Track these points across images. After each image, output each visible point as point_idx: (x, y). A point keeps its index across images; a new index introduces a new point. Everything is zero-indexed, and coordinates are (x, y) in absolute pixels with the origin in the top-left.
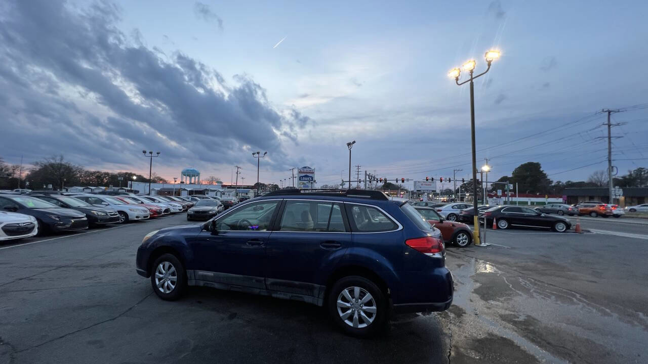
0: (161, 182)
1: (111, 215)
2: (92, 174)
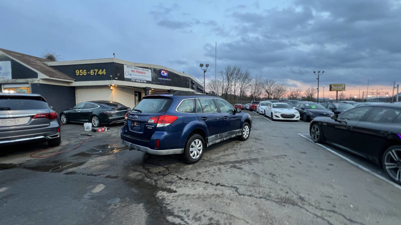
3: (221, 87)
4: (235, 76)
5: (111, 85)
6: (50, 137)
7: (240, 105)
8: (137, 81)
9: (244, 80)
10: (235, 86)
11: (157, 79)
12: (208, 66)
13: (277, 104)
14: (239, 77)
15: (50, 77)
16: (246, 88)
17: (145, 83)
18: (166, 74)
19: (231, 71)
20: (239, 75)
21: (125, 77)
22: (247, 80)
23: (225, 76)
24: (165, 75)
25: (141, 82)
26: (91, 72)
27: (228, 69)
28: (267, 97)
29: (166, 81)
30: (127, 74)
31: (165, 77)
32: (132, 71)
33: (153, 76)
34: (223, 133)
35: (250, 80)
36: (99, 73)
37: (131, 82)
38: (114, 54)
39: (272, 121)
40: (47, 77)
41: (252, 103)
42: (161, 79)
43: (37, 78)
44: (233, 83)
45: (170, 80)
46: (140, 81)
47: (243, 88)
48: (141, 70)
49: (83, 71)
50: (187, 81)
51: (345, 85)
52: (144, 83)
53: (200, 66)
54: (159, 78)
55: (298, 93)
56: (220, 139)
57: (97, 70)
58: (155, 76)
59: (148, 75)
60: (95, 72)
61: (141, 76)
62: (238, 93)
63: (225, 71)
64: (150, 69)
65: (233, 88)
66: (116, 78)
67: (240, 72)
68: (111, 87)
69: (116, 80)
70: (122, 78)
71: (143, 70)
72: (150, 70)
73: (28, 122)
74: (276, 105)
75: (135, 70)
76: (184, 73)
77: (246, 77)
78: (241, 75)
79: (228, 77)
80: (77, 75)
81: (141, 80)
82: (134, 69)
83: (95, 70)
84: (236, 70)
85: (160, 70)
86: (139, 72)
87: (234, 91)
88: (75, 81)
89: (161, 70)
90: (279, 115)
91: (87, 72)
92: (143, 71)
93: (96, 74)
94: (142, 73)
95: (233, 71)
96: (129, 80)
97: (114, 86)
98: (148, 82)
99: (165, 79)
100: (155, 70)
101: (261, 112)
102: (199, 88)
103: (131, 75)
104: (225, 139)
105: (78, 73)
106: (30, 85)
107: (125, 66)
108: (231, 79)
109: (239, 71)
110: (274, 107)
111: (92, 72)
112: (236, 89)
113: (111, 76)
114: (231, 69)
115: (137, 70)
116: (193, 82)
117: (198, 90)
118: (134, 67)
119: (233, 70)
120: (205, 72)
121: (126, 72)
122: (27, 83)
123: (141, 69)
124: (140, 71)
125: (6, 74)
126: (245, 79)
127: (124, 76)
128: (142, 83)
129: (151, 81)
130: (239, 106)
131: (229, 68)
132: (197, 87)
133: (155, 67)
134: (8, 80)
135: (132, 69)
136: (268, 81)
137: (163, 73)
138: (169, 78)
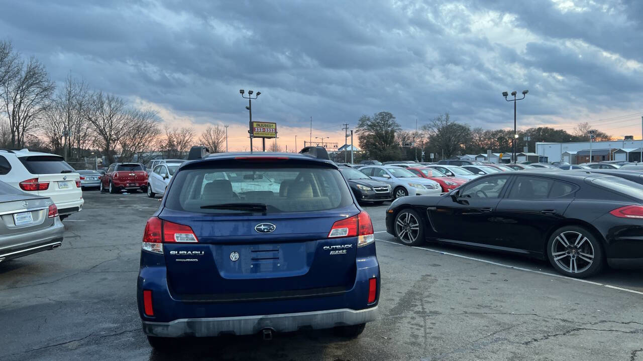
0: (599, 139)
1: (377, 190)
2: (494, 134)
28: (100, 150)
41: (118, 169)
51: (275, 124)
55: (187, 138)
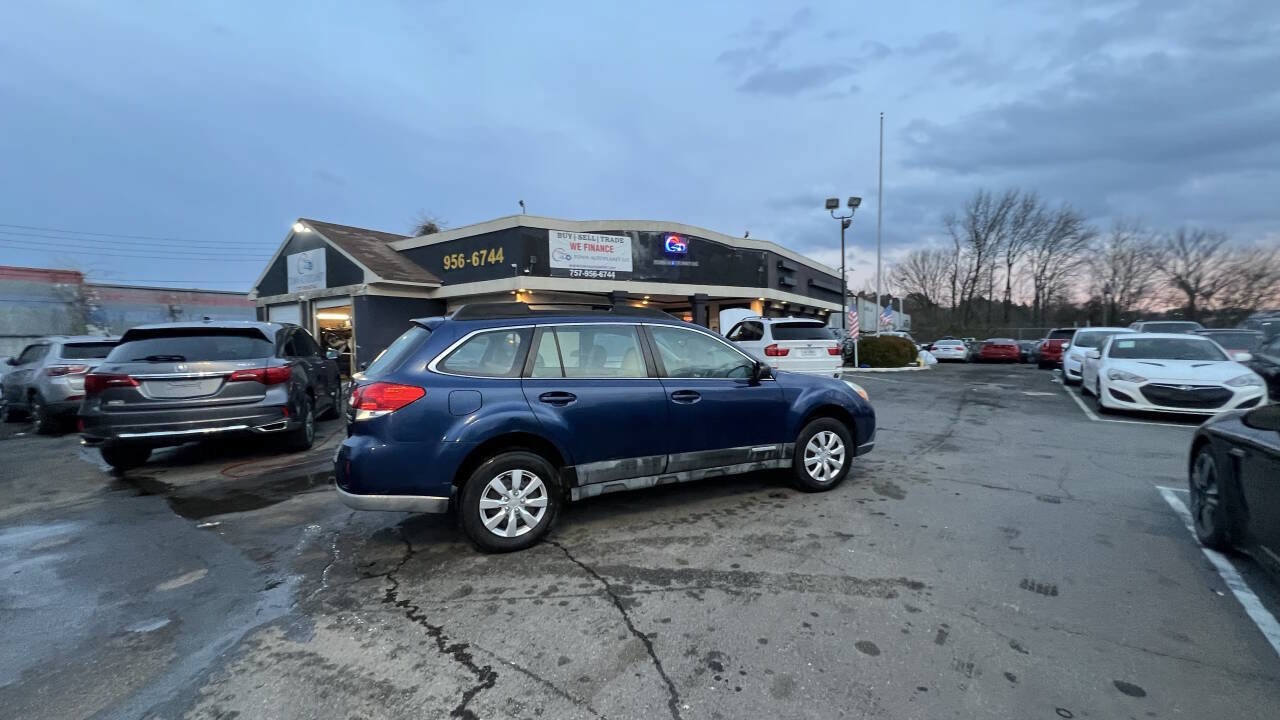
3: (948, 276)
4: (1008, 229)
5: (517, 292)
6: (264, 427)
7: (1010, 341)
8: (587, 274)
9: (1055, 242)
10: (1010, 266)
11: (649, 263)
12: (857, 205)
13: (1136, 340)
14: (1028, 232)
15: (386, 277)
16: (1065, 273)
17: (611, 278)
18: (680, 247)
19: (991, 210)
20: (1030, 224)
21: (551, 266)
22: (1067, 240)
23: (963, 233)
24: (679, 249)
25: (598, 278)
26: (474, 258)
27: (978, 204)
29: (682, 268)
30: (557, 256)
31: (679, 256)
32: (573, 246)
33: (636, 256)
34: (668, 454)
35: (1084, 238)
36: (489, 260)
37: (569, 277)
38: (521, 203)
39: (1094, 417)
40: (380, 280)
42: (663, 262)
43: (361, 282)
44: (1000, 259)
45: (695, 264)
46: (594, 275)
47: (1048, 273)
48: (599, 241)
49: (457, 258)
50: (760, 263)
52: (607, 278)
53: (828, 207)
54: (656, 262)
56: (656, 478)
57: (484, 252)
58: (644, 255)
59: (623, 254)
60: (480, 257)
61: (599, 258)
62: (1024, 295)
63: (962, 215)
64: (629, 234)
65: (1000, 275)
66: (527, 271)
67: (1034, 213)
68: (518, 295)
69: (527, 274)
70: (543, 269)
71: (607, 240)
72: (627, 240)
73: (218, 391)
74: (1131, 345)
75: (583, 242)
76: (747, 236)
77: (1063, 230)
78: (1040, 222)
79: (977, 235)
80: (447, 268)
81: (598, 272)
82: (577, 241)
83: (482, 252)
84: (1012, 205)
85: (659, 236)
86: (592, 248)
87: (1004, 288)
88: (443, 284)
89: (662, 237)
90: (1132, 389)
91: (465, 258)
92: (604, 243)
93: (483, 264)
94: (603, 249)
95: (1000, 210)
96: (564, 273)
97: (526, 293)
98: (621, 276)
99: (679, 263)
100: (644, 238)
101: (1073, 372)
102: (817, 283)
103: (568, 257)
104: (682, 477)
105: (448, 263)
106: (352, 299)
107: (552, 236)
108: (990, 243)
109: (1028, 207)
110: (1117, 353)
111: (475, 260)
112: (1013, 280)
113: (514, 265)
114: (992, 202)
115: (587, 242)
116: (786, 265)
117: (814, 291)
118: (577, 235)
119: (998, 206)
120: (845, 226)
121: (555, 251)
122: (346, 296)
123: (600, 239)
124: (595, 243)
125: (318, 277)
126: (1060, 238)
127: (548, 263)
128: (603, 278)
129: (630, 270)
130: (1003, 347)
131: (981, 200)
132: (810, 281)
133: (645, 229)
134: (321, 291)
135: (572, 241)
136: (1188, 236)
137: (671, 244)
138: (692, 259)
